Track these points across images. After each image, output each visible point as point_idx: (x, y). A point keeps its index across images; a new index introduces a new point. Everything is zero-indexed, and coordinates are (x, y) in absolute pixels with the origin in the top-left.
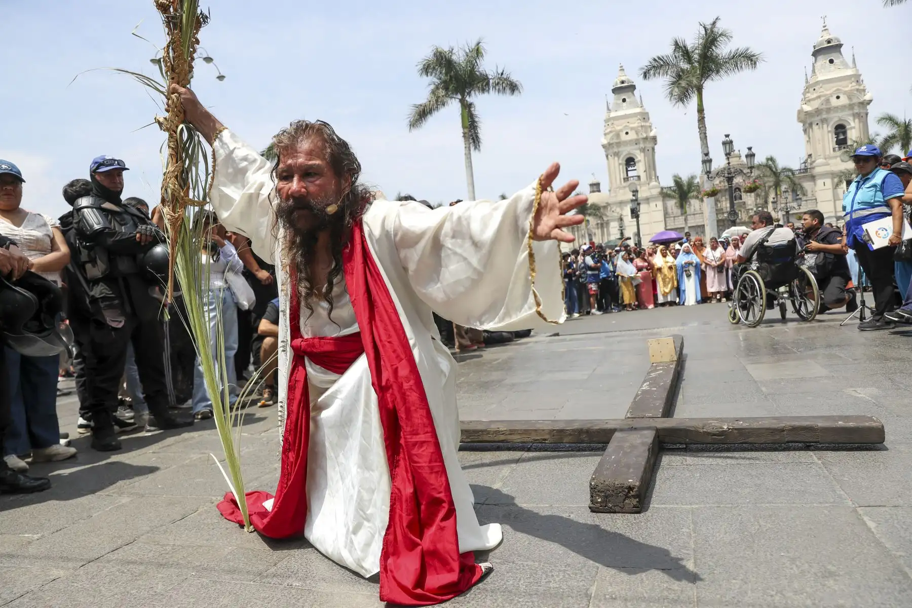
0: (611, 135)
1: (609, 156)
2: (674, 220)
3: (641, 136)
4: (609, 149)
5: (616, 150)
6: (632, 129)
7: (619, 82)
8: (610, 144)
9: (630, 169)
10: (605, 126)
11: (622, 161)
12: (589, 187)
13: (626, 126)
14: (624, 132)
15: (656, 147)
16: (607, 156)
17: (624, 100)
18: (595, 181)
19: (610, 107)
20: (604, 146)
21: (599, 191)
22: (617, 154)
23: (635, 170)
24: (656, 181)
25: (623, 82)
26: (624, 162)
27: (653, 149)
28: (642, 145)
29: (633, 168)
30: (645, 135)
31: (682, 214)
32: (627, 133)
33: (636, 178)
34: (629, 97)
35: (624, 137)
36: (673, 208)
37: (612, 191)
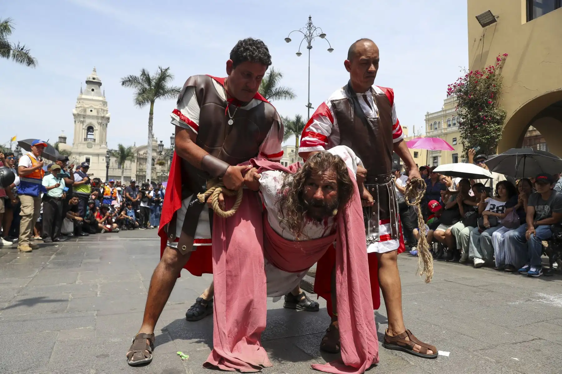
0: (80, 109)
1: (77, 122)
2: (113, 170)
3: (100, 115)
4: (77, 117)
5: (82, 119)
6: (95, 109)
7: (91, 78)
8: (79, 115)
9: (89, 133)
10: (77, 102)
11: (85, 126)
12: (58, 138)
13: (91, 106)
14: (90, 109)
15: (109, 124)
16: (75, 122)
17: (93, 90)
18: (63, 135)
19: (83, 91)
20: (74, 115)
21: (65, 143)
22: (83, 122)
23: (93, 135)
24: (105, 145)
25: (94, 79)
26: (86, 128)
27: (107, 125)
28: (100, 121)
29: (91, 133)
30: (103, 115)
31: (119, 168)
32: (91, 111)
33: (93, 140)
34: (96, 89)
35: (88, 113)
36: (114, 163)
37: (75, 145)
